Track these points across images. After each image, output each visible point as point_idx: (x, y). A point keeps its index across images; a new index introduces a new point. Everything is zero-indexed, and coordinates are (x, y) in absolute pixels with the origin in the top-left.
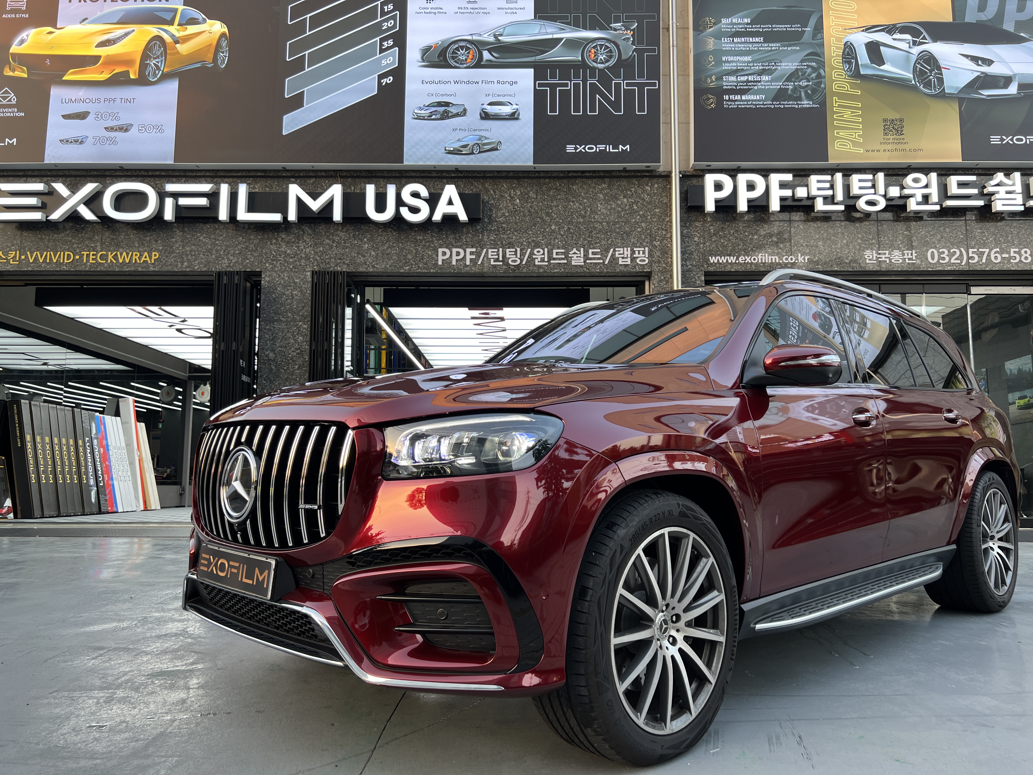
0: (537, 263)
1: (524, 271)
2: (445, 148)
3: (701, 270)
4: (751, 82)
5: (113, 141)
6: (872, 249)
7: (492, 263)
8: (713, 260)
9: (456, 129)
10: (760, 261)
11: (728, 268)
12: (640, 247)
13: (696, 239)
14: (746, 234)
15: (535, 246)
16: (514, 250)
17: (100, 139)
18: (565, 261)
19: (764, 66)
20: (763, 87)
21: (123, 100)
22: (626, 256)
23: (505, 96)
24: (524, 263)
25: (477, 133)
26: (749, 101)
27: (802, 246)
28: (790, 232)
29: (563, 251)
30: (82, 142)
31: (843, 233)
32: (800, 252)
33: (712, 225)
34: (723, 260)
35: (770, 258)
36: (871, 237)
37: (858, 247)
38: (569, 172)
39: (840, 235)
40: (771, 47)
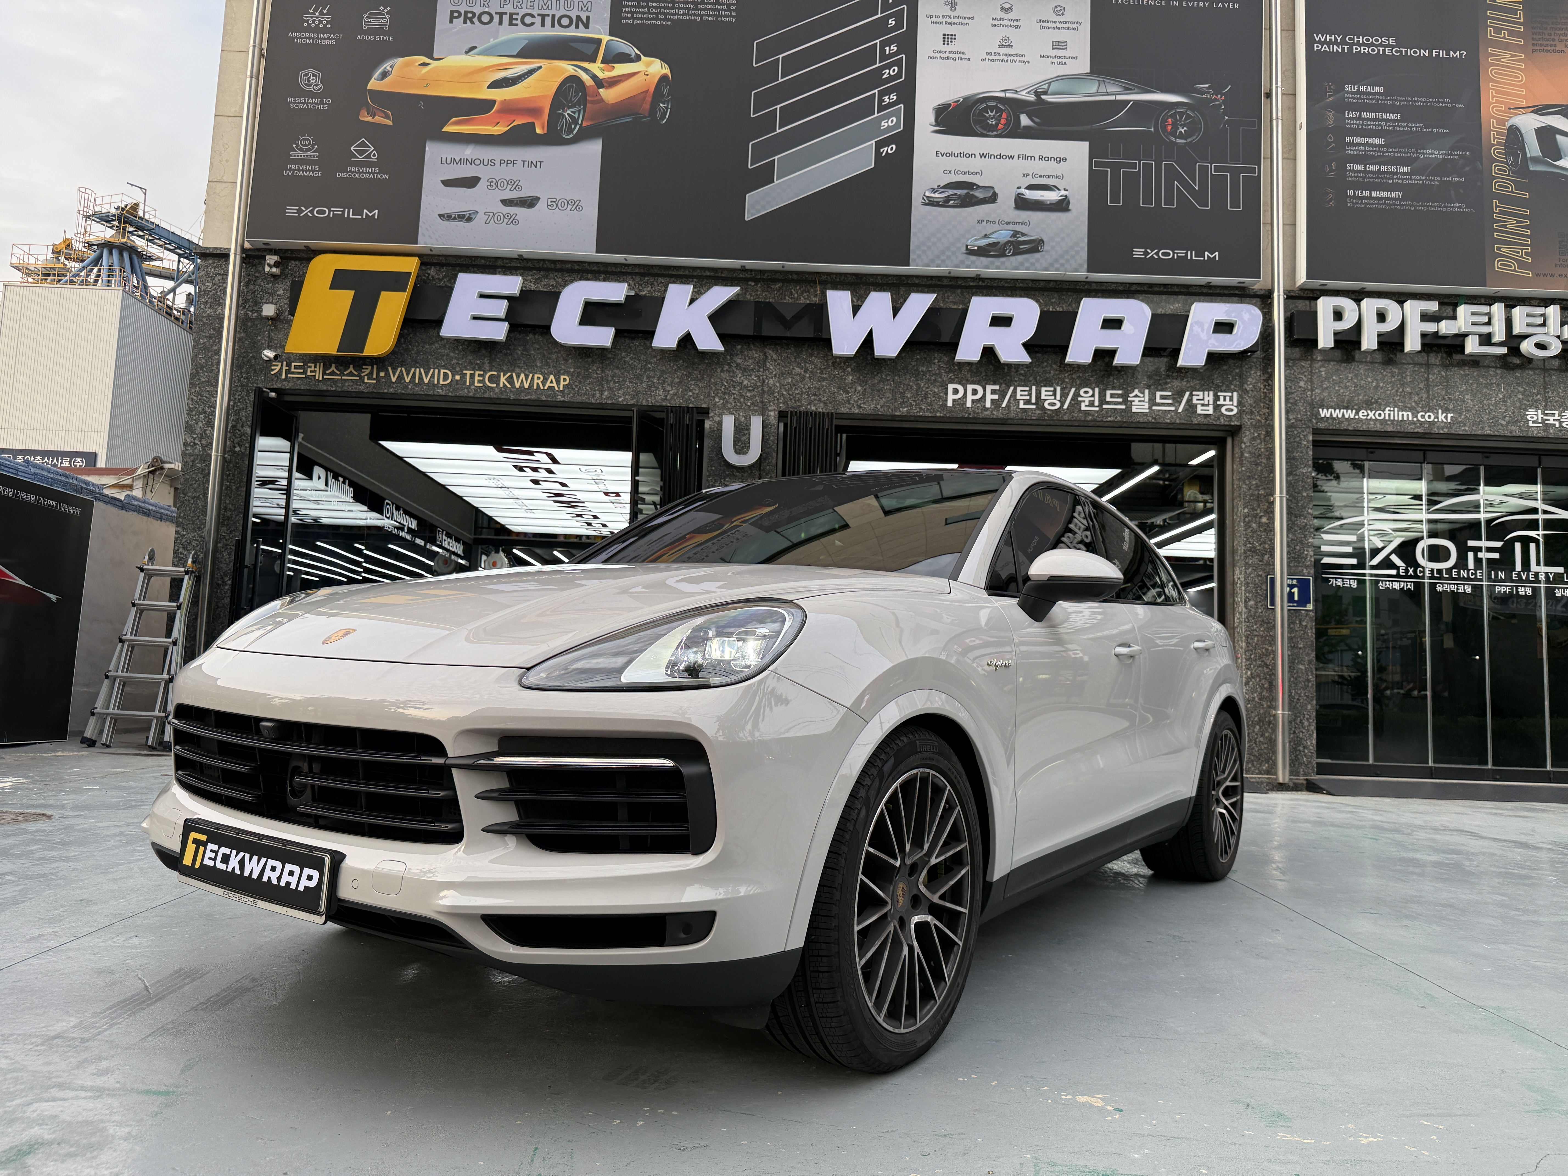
0: (1083, 408)
1: (1066, 418)
2: (967, 246)
3: (1309, 427)
4: (1384, 173)
5: (513, 220)
6: (1537, 408)
7: (1022, 406)
8: (1324, 413)
9: (982, 221)
10: (1387, 418)
11: (1344, 426)
12: (1225, 391)
13: (1302, 384)
14: (1369, 379)
15: (1081, 384)
16: (1052, 389)
17: (494, 215)
18: (1123, 407)
19: (1401, 152)
20: (1400, 181)
21: (526, 163)
22: (1206, 403)
23: (1049, 177)
24: (1065, 407)
25: (1011, 227)
26: (1382, 198)
27: (1444, 399)
28: (1427, 379)
29: (1120, 392)
30: (469, 219)
31: (1498, 385)
32: (1441, 407)
33: (1323, 366)
34: (1337, 413)
35: (1400, 413)
36: (1535, 391)
37: (1518, 404)
38: (1131, 284)
39: (1494, 387)
40: (1411, 127)
